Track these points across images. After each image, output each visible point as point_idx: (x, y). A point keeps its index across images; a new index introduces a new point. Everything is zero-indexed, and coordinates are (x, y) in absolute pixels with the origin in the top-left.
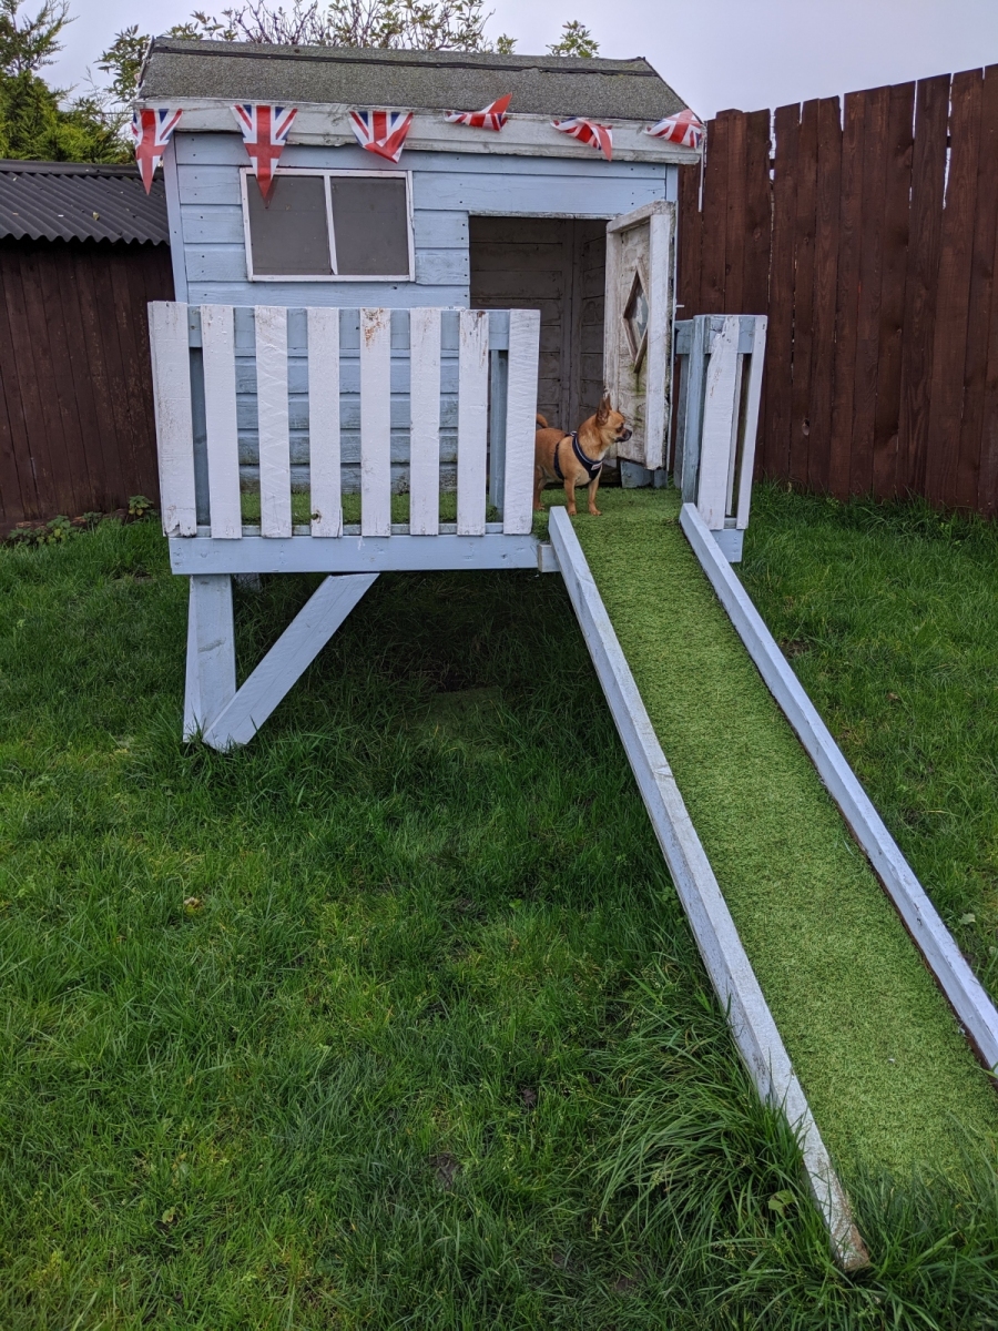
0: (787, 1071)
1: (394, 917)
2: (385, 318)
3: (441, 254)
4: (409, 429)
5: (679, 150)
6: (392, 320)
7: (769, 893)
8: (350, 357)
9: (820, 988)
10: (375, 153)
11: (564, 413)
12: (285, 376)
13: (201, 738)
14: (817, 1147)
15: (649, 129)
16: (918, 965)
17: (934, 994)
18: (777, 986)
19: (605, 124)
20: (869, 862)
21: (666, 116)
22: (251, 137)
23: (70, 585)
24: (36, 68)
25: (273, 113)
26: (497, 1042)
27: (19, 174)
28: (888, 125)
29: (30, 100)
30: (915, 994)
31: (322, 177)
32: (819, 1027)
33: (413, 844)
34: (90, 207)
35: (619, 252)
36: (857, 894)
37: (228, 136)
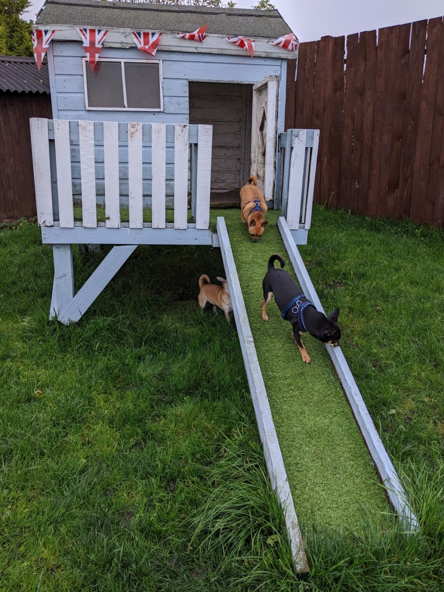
0: (285, 479)
1: (129, 402)
2: (140, 127)
3: (175, 99)
4: (151, 179)
5: (287, 52)
6: (143, 128)
7: (292, 397)
8: (123, 146)
9: (309, 442)
10: (144, 51)
11: (241, 175)
12: (93, 153)
13: (57, 318)
14: (292, 515)
15: (272, 42)
16: (356, 432)
17: (362, 446)
18: (289, 440)
19: (252, 39)
20: (341, 384)
21: (281, 36)
22: (86, 43)
23: (16, 248)
24: (21, 14)
25: (97, 32)
26: (162, 461)
27: (9, 62)
28: (398, 43)
29: (18, 29)
30: (353, 446)
31: (120, 62)
32: (306, 459)
33: (146, 370)
34: (39, 77)
35: (258, 99)
36: (334, 399)
37: (78, 43)
